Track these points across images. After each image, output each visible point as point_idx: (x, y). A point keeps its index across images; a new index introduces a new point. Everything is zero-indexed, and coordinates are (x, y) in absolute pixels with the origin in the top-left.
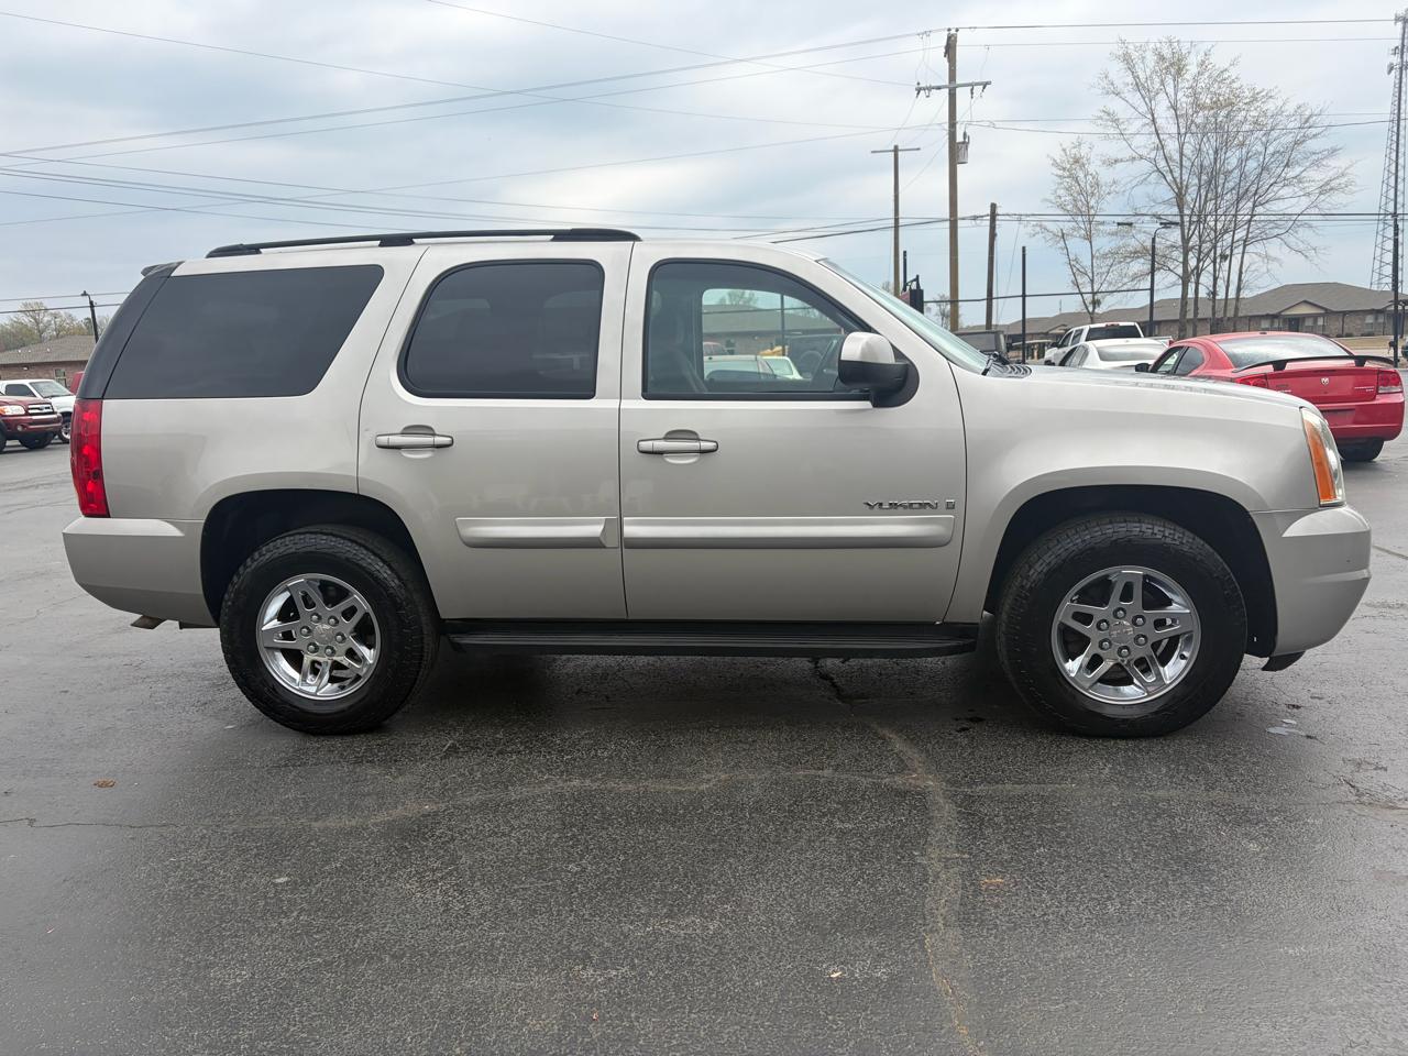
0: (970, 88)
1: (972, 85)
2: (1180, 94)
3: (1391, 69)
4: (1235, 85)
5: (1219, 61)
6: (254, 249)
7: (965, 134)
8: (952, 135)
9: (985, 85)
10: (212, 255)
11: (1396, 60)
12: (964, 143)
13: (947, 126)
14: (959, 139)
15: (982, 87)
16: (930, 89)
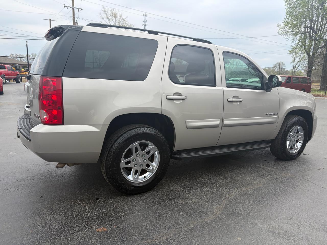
0: (78, 9)
1: (79, 9)
2: (116, 22)
3: (143, 25)
4: (127, 22)
5: (124, 16)
6: (106, 26)
7: (77, 20)
8: (74, 20)
9: (82, 9)
10: (88, 25)
11: (144, 23)
12: (77, 22)
13: (72, 17)
14: (76, 21)
15: (81, 10)
16: (68, 7)
